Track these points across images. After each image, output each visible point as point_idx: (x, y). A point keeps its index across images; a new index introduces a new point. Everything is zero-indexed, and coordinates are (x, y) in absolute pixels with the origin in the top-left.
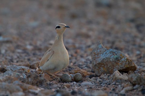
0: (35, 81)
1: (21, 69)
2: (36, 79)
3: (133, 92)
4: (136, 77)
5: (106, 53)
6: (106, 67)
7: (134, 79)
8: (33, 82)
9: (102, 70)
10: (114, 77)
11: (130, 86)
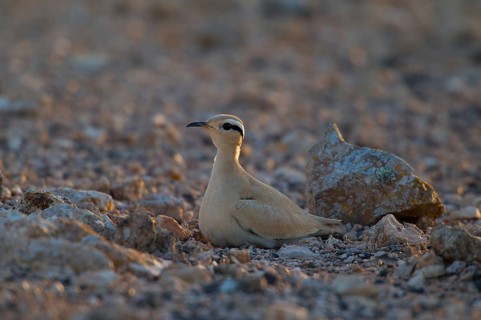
0: (143, 236)
1: (87, 200)
2: (145, 231)
3: (447, 284)
4: (453, 238)
5: (352, 160)
6: (350, 202)
8: (138, 241)
9: (339, 211)
10: (381, 235)
11: (436, 264)
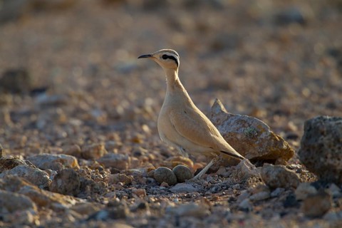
0: (70, 184)
1: (57, 161)
2: (72, 180)
3: (266, 205)
4: (275, 173)
5: (228, 124)
7: (273, 176)
8: (67, 188)
10: (240, 173)
11: (264, 191)
